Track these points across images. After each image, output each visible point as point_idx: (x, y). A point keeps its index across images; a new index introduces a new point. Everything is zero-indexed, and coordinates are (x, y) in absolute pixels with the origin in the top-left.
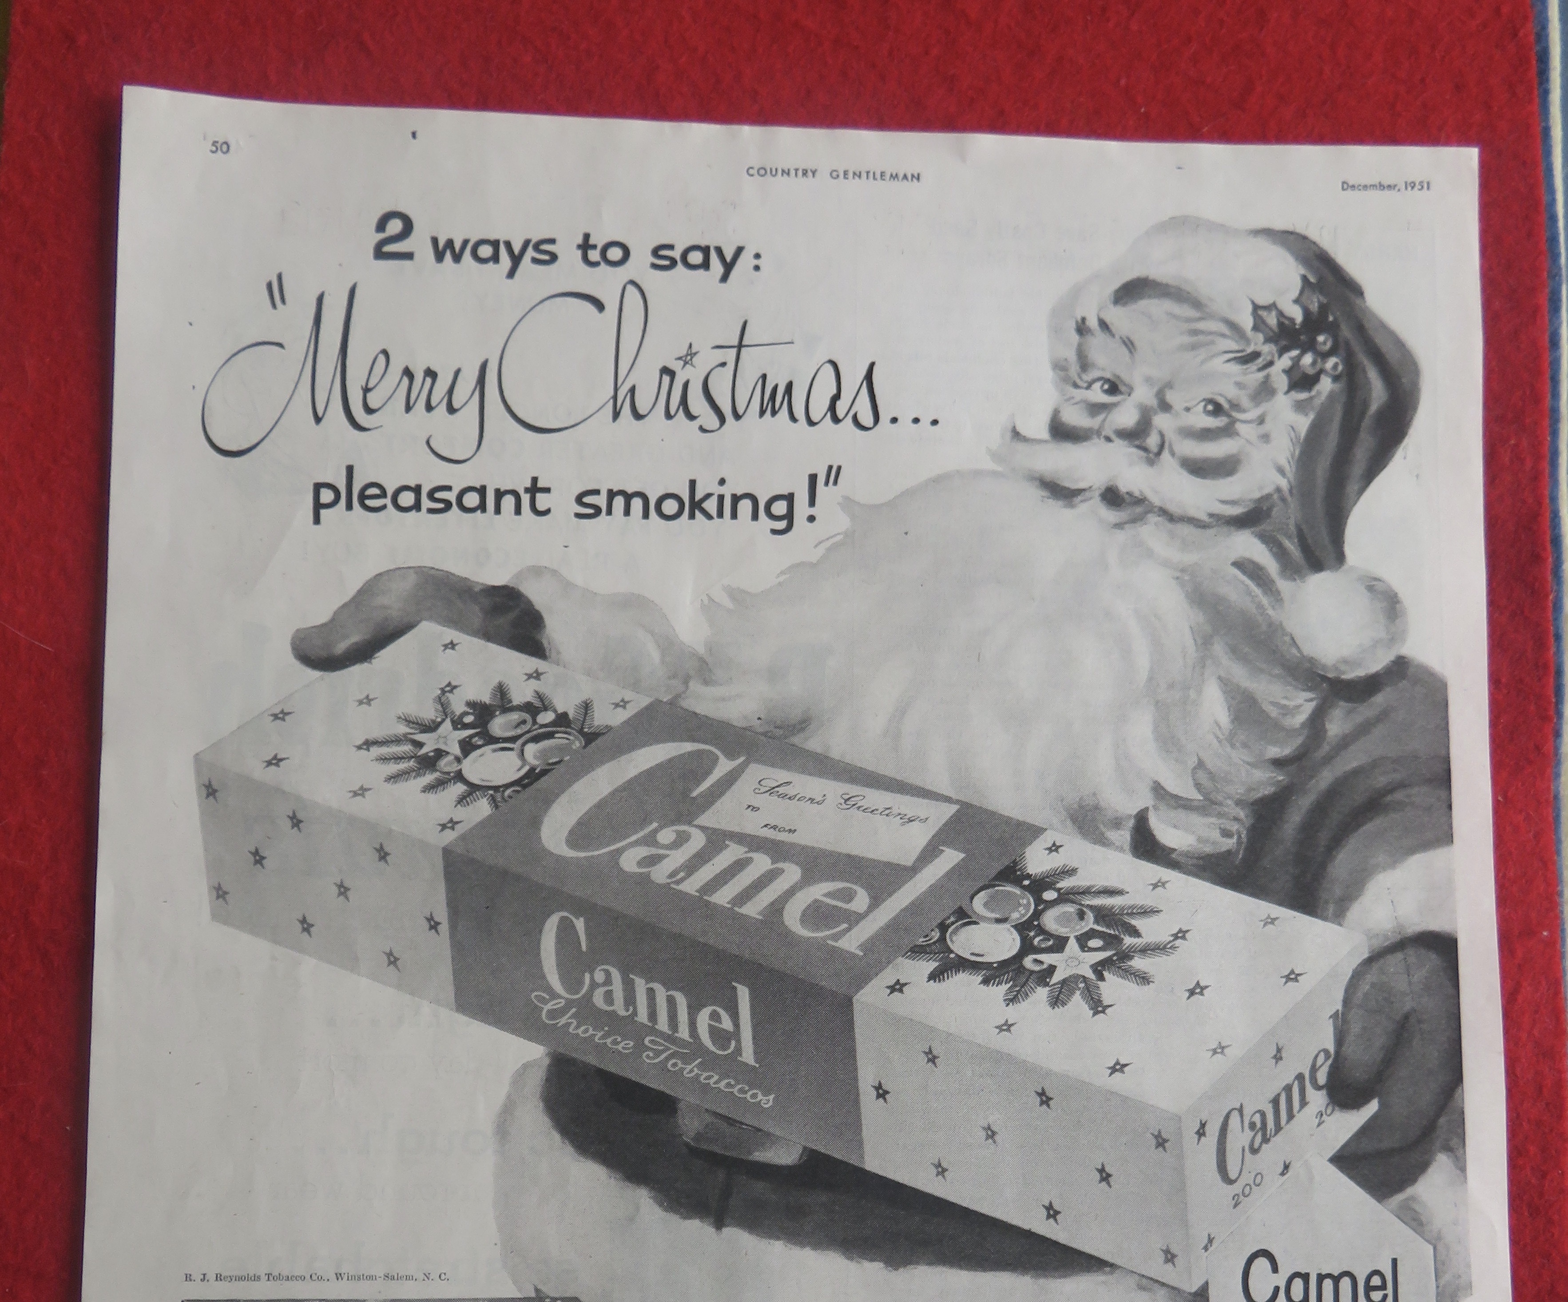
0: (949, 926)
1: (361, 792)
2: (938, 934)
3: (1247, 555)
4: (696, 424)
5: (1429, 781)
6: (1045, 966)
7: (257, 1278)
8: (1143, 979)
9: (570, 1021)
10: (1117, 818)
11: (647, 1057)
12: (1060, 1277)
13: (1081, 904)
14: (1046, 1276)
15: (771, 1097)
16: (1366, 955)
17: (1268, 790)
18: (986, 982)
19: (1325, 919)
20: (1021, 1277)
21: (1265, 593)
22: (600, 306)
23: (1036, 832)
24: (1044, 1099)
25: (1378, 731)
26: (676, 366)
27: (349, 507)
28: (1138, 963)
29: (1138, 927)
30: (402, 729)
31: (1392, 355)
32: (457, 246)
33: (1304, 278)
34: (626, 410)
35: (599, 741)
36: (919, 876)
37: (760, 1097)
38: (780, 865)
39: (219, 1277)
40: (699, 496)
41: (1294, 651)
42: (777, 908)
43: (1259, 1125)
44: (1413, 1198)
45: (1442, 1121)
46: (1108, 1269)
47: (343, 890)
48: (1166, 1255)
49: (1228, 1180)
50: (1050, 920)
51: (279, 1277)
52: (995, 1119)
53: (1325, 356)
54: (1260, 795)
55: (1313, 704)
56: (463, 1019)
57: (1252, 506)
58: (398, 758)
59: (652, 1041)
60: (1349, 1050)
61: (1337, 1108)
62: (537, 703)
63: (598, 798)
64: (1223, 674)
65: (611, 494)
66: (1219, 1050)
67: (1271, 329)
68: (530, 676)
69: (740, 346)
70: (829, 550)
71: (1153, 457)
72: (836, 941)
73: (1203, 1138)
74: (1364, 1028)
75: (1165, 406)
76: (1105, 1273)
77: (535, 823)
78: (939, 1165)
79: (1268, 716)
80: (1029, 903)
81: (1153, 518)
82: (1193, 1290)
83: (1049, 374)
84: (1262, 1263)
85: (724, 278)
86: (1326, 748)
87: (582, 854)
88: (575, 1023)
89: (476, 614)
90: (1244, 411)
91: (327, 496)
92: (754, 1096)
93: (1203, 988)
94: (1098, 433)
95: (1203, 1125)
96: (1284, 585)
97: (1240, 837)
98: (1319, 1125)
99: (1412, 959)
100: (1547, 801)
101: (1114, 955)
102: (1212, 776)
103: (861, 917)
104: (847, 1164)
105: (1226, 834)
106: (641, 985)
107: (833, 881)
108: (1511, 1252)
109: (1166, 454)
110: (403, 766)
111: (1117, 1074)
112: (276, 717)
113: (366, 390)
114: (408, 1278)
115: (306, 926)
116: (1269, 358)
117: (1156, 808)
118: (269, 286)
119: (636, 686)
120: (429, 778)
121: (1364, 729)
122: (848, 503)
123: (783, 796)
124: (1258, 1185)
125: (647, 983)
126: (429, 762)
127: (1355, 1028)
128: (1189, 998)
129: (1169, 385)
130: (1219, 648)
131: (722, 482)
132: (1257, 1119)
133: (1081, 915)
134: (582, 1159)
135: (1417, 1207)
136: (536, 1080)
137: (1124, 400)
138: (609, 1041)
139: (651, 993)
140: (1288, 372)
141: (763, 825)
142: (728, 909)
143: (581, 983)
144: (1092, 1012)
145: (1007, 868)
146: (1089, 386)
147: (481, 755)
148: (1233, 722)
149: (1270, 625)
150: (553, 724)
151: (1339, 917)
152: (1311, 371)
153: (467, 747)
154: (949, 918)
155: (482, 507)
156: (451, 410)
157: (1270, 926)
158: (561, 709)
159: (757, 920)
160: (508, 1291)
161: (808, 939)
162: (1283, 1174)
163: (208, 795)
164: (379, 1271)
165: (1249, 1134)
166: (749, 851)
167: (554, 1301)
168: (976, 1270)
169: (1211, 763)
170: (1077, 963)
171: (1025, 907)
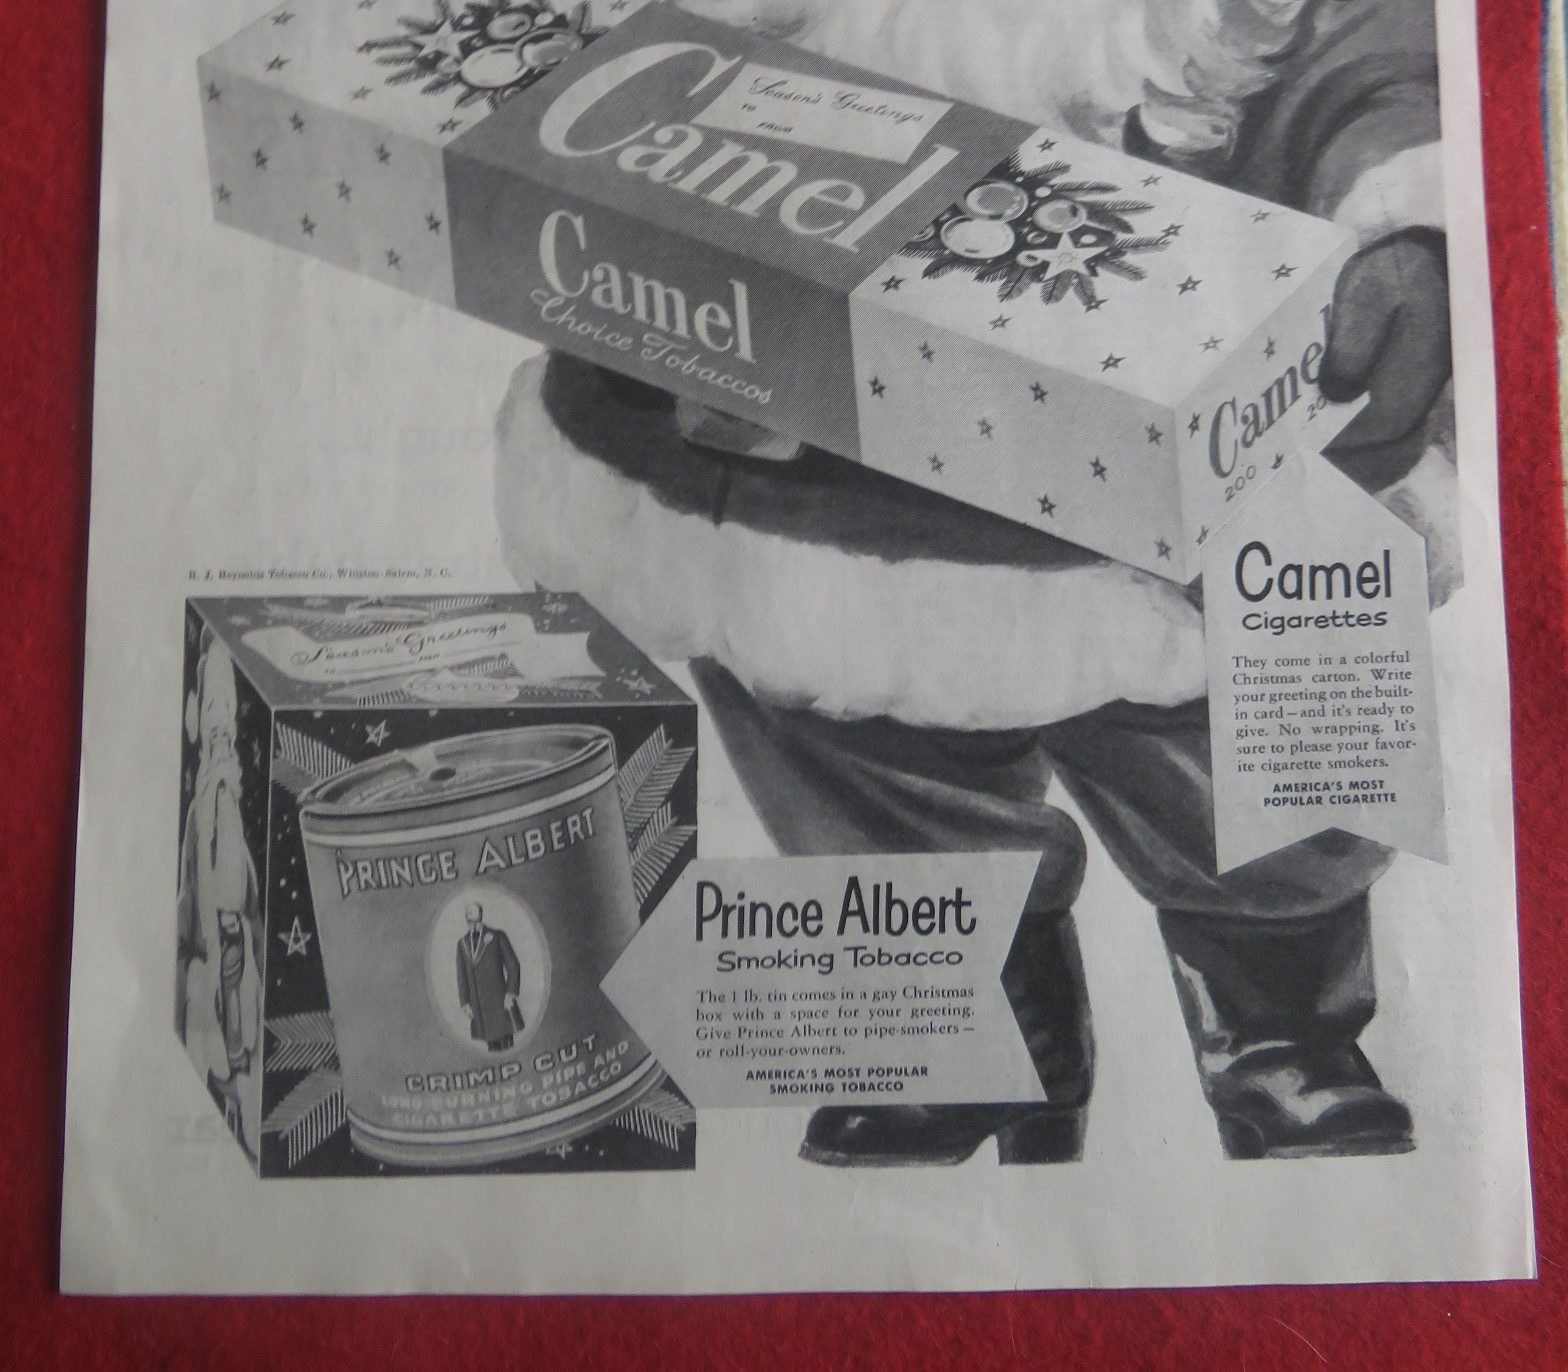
0: (943, 223)
1: (362, 93)
2: (933, 232)
5: (1417, 78)
6: (1038, 262)
7: (260, 576)
8: (1136, 274)
9: (569, 318)
10: (1108, 116)
11: (645, 354)
12: (1056, 570)
13: (1074, 201)
14: (1041, 569)
15: (769, 393)
16: (1356, 250)
17: (1259, 87)
18: (980, 277)
19: (1315, 214)
20: (1017, 568)
23: (1029, 129)
24: (1039, 394)
25: (1367, 29)
28: (1130, 258)
29: (1131, 224)
30: (402, 31)
35: (597, 42)
36: (913, 175)
37: (757, 393)
38: (777, 163)
39: (222, 575)
42: (773, 206)
43: (1251, 419)
44: (1404, 491)
45: (1433, 414)
46: (1102, 562)
47: (344, 191)
48: (1160, 548)
49: (1222, 474)
50: (1044, 217)
51: (282, 575)
52: (989, 413)
54: (1250, 92)
55: (1302, 2)
56: (462, 318)
58: (398, 60)
59: (651, 339)
60: (1340, 344)
61: (1328, 401)
63: (596, 99)
66: (1212, 345)
72: (833, 237)
73: (1196, 432)
74: (1356, 322)
76: (1101, 567)
77: (534, 123)
78: (934, 460)
79: (1260, 14)
80: (1022, 200)
82: (1188, 582)
84: (1255, 556)
86: (1314, 46)
87: (581, 154)
88: (574, 320)
92: (752, 392)
93: (1196, 283)
95: (1196, 419)
97: (1230, 134)
98: (1311, 419)
99: (1402, 254)
100: (1534, 98)
101: (1107, 251)
102: (1203, 74)
103: (857, 214)
104: (843, 459)
105: (1217, 130)
106: (639, 283)
107: (829, 179)
108: (1503, 544)
111: (1110, 369)
112: (278, 20)
114: (410, 574)
115: (308, 226)
117: (1147, 105)
120: (429, 79)
121: (1352, 27)
123: (779, 96)
124: (1251, 479)
125: (645, 281)
126: (429, 64)
127: (1346, 322)
128: (1182, 293)
132: (1250, 412)
133: (1074, 211)
134: (581, 455)
135: (1408, 499)
136: (536, 377)
138: (608, 338)
139: (649, 292)
141: (760, 123)
142: (726, 208)
143: (579, 281)
144: (1086, 308)
145: (1000, 165)
147: (481, 56)
148: (1222, 22)
150: (551, 25)
151: (1329, 212)
153: (467, 49)
154: (943, 215)
157: (1260, 222)
158: (559, 11)
159: (754, 219)
160: (509, 586)
161: (804, 238)
162: (1275, 467)
163: (211, 98)
164: (382, 568)
165: (1241, 428)
166: (745, 150)
167: (554, 596)
168: (972, 563)
169: (1202, 61)
170: (1069, 259)
171: (1018, 203)
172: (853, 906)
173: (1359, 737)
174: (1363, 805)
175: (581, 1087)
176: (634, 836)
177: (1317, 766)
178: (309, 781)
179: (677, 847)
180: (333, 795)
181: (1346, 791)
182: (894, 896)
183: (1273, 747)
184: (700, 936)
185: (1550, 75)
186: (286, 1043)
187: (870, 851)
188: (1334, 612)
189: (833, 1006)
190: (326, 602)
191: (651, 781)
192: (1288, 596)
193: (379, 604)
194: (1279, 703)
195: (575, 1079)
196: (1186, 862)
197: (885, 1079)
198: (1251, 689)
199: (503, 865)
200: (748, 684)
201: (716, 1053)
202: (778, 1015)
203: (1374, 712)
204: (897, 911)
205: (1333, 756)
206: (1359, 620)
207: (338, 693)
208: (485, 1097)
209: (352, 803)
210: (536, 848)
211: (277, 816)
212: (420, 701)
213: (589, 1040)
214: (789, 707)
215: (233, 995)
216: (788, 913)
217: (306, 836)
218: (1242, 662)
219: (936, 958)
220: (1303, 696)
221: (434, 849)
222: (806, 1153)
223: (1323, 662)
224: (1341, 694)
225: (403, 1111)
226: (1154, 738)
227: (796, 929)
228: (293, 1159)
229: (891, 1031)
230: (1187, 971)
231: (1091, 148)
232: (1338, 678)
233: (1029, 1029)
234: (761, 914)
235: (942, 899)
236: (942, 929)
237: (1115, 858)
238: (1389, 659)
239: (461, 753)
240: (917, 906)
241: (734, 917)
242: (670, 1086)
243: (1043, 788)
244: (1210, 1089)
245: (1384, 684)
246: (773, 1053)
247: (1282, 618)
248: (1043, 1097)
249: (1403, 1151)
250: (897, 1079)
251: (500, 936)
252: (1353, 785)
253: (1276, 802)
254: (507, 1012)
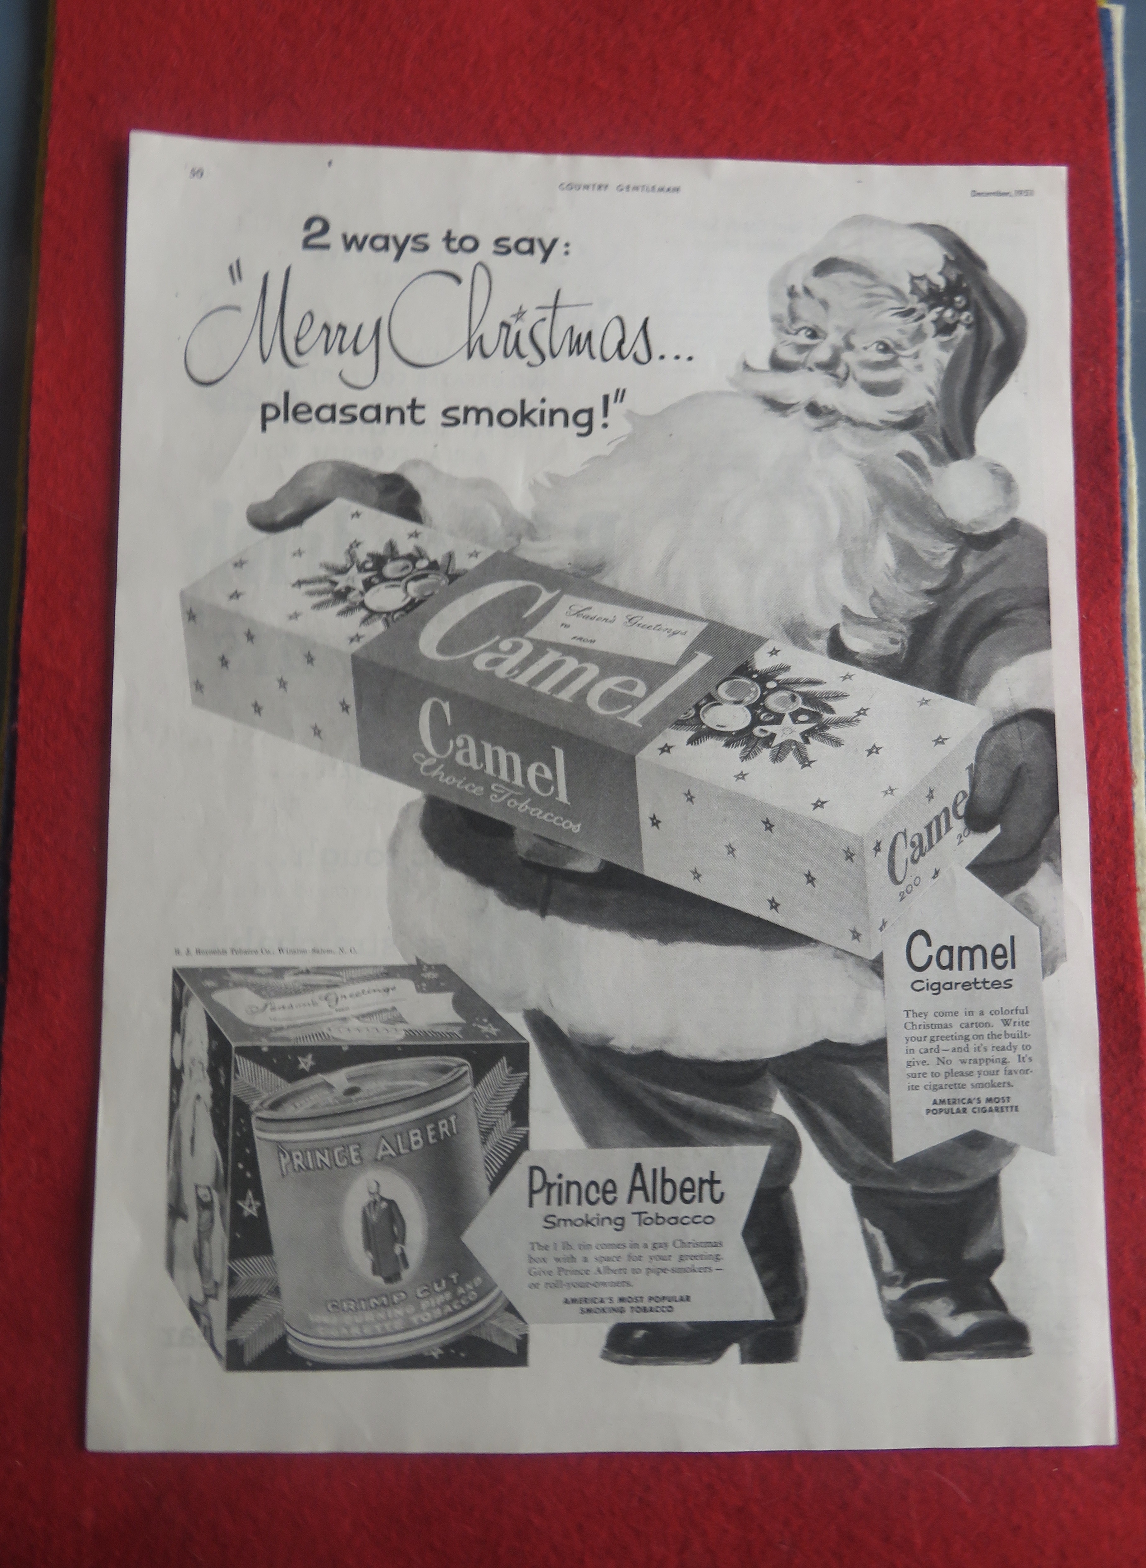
0: (701, 707)
1: (295, 616)
2: (694, 712)
3: (908, 448)
4: (526, 360)
5: (1035, 605)
6: (768, 734)
7: (225, 952)
8: (837, 742)
9: (440, 773)
10: (817, 631)
11: (493, 798)
12: (780, 949)
13: (793, 691)
14: (770, 949)
15: (579, 826)
16: (991, 726)
17: (922, 612)
18: (727, 745)
19: (963, 700)
20: (753, 949)
21: (920, 475)
22: (458, 280)
23: (761, 641)
24: (768, 825)
25: (1000, 570)
26: (511, 321)
27: (286, 419)
28: (832, 731)
29: (833, 707)
30: (323, 573)
31: (1007, 310)
32: (360, 239)
33: (946, 258)
34: (477, 352)
35: (459, 580)
36: (680, 673)
37: (571, 825)
38: (585, 665)
39: (198, 952)
40: (527, 410)
41: (940, 515)
42: (582, 695)
43: (917, 844)
44: (1025, 894)
45: (1045, 840)
46: (813, 944)
47: (283, 684)
48: (853, 934)
49: (897, 883)
50: (772, 702)
51: (239, 952)
52: (734, 840)
53: (961, 311)
54: (917, 615)
55: (954, 551)
56: (365, 772)
57: (911, 415)
58: (320, 593)
59: (497, 787)
60: (980, 791)
61: (971, 832)
62: (416, 554)
63: (458, 619)
64: (890, 531)
65: (467, 410)
66: (890, 792)
67: (923, 293)
68: (411, 536)
69: (555, 307)
70: (618, 446)
71: (841, 382)
72: (624, 717)
73: (878, 853)
74: (990, 776)
75: (850, 347)
76: (812, 947)
77: (415, 637)
78: (695, 872)
79: (922, 560)
80: (757, 690)
81: (842, 424)
82: (873, 958)
83: (769, 325)
84: (920, 940)
85: (545, 260)
86: (962, 583)
87: (447, 658)
88: (443, 774)
89: (373, 493)
90: (904, 349)
91: (270, 412)
92: (567, 825)
93: (878, 749)
94: (803, 365)
95: (879, 844)
96: (932, 469)
97: (903, 644)
98: (959, 844)
99: (1023, 728)
100: (1117, 618)
101: (816, 726)
102: (884, 602)
103: (640, 701)
104: (631, 872)
105: (894, 642)
106: (488, 748)
107: (621, 675)
108: (1094, 932)
109: (850, 380)
110: (324, 598)
111: (819, 809)
112: (236, 565)
113: (298, 340)
114: (329, 951)
115: (257, 709)
116: (921, 313)
117: (845, 624)
118: (231, 268)
119: (484, 542)
120: (342, 606)
121: (989, 569)
122: (630, 415)
123: (587, 617)
124: (917, 885)
125: (492, 746)
126: (341, 596)
127: (984, 776)
128: (868, 755)
129: (852, 332)
130: (888, 513)
131: (543, 400)
132: (916, 839)
133: (793, 699)
134: (448, 869)
135: (1028, 900)
136: (416, 814)
137: (822, 342)
138: (467, 787)
139: (496, 754)
140: (935, 322)
141: (572, 637)
142: (549, 695)
143: (446, 747)
144: (801, 765)
145: (742, 666)
146: (796, 334)
148: (898, 564)
149: (924, 497)
150: (428, 568)
151: (972, 699)
152: (951, 322)
153: (368, 585)
154: (701, 701)
155: (378, 418)
156: (356, 352)
157: (924, 706)
158: (432, 558)
159: (569, 703)
160: (398, 960)
161: (604, 716)
162: (934, 877)
163: (190, 619)
164: (309, 947)
165: (910, 850)
166: (563, 655)
167: (429, 967)
168: (722, 945)
169: (883, 593)
170: (790, 732)
171: (754, 693)
172: (638, 1183)
173: (993, 1067)
174: (996, 1114)
175: (448, 1309)
176: (486, 1134)
177: (963, 1086)
178: (258, 1095)
179: (515, 1142)
180: (275, 1106)
181: (983, 1104)
182: (667, 1176)
183: (932, 1073)
184: (531, 1205)
185: (1128, 603)
186: (243, 1277)
187: (650, 1146)
188: (975, 979)
189: (624, 1253)
190: (270, 971)
191: (497, 1096)
192: (943, 968)
193: (308, 972)
194: (937, 1043)
195: (446, 1303)
196: (871, 1154)
197: (661, 1304)
198: (917, 1033)
199: (393, 1154)
200: (565, 1030)
201: (542, 1285)
202: (585, 1260)
203: (1003, 1049)
204: (669, 1187)
205: (974, 1080)
206: (993, 984)
207: (279, 1034)
208: (381, 1315)
209: (289, 1111)
210: (417, 1143)
211: (236, 1120)
212: (336, 1039)
213: (454, 1277)
214: (593, 1044)
215: (206, 1244)
216: (593, 1188)
217: (257, 1133)
218: (910, 1014)
219: (697, 1220)
220: (954, 1038)
221: (345, 1143)
222: (606, 1356)
223: (968, 1014)
224: (980, 1037)
225: (323, 1325)
226: (849, 1067)
227: (598, 1199)
228: (248, 1357)
229: (664, 1270)
230: (872, 1229)
231: (805, 654)
232: (978, 1025)
233: (761, 1269)
234: (574, 1189)
235: (701, 1179)
236: (701, 1200)
237: (822, 1150)
238: (1014, 1012)
239: (364, 1077)
240: (683, 1183)
241: (554, 1191)
242: (510, 1308)
243: (771, 1101)
244: (888, 1312)
245: (1010, 1029)
246: (582, 1285)
247: (939, 984)
248: (770, 1316)
249: (1023, 1356)
250: (670, 1304)
251: (392, 1203)
252: (989, 1100)
253: (935, 1112)
254: (396, 1256)
